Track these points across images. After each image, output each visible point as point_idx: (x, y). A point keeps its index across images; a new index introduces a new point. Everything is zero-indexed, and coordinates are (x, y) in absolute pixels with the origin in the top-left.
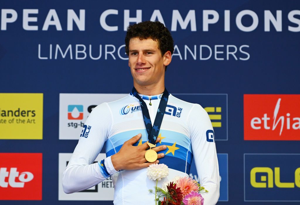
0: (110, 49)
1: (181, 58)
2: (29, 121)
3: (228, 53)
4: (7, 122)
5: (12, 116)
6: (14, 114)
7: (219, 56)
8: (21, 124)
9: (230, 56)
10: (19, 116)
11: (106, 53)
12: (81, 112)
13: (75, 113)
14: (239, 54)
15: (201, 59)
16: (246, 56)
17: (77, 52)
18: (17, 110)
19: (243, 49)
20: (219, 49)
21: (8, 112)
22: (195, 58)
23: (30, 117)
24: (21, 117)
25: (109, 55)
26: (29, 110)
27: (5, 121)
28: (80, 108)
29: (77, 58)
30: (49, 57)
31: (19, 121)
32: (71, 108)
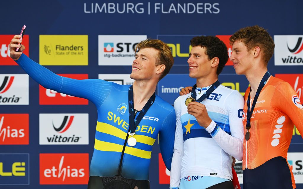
0: (130, 6)
1: (176, 12)
2: (79, 53)
3: (206, 9)
4: (65, 54)
5: (68, 50)
6: (69, 48)
7: (200, 10)
8: (74, 55)
9: (207, 10)
10: (72, 50)
11: (128, 8)
12: (112, 47)
13: (109, 48)
14: (212, 9)
15: (189, 12)
16: (217, 11)
17: (109, 8)
18: (71, 46)
19: (215, 6)
20: (200, 6)
21: (66, 47)
22: (184, 12)
23: (80, 51)
24: (74, 51)
25: (130, 10)
26: (79, 46)
27: (64, 53)
28: (112, 45)
29: (109, 12)
30: (91, 11)
31: (73, 53)
32: (106, 45)
